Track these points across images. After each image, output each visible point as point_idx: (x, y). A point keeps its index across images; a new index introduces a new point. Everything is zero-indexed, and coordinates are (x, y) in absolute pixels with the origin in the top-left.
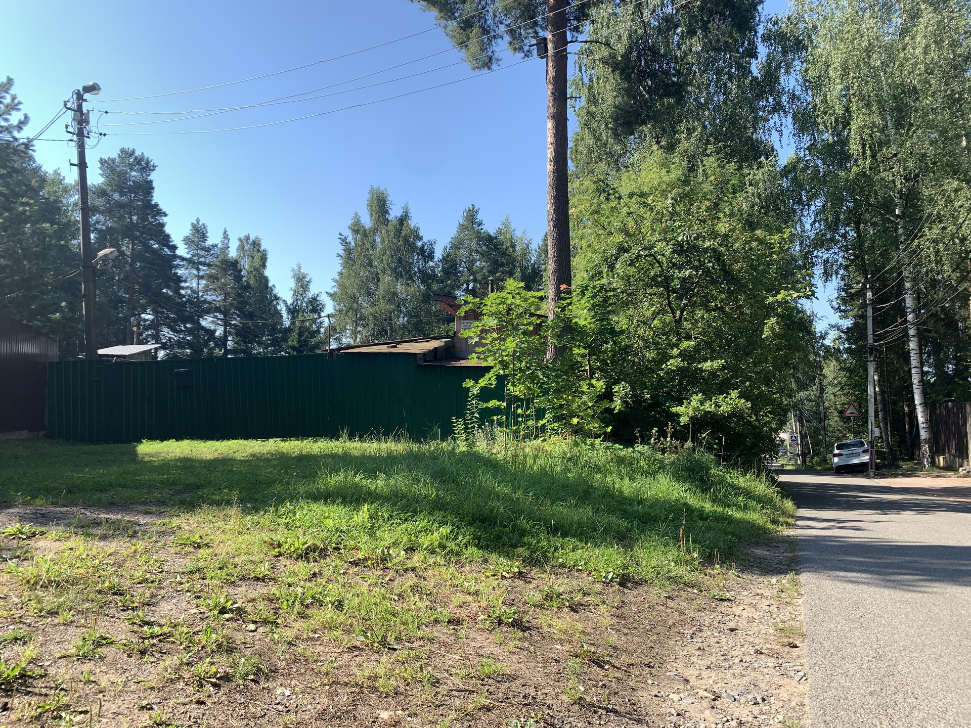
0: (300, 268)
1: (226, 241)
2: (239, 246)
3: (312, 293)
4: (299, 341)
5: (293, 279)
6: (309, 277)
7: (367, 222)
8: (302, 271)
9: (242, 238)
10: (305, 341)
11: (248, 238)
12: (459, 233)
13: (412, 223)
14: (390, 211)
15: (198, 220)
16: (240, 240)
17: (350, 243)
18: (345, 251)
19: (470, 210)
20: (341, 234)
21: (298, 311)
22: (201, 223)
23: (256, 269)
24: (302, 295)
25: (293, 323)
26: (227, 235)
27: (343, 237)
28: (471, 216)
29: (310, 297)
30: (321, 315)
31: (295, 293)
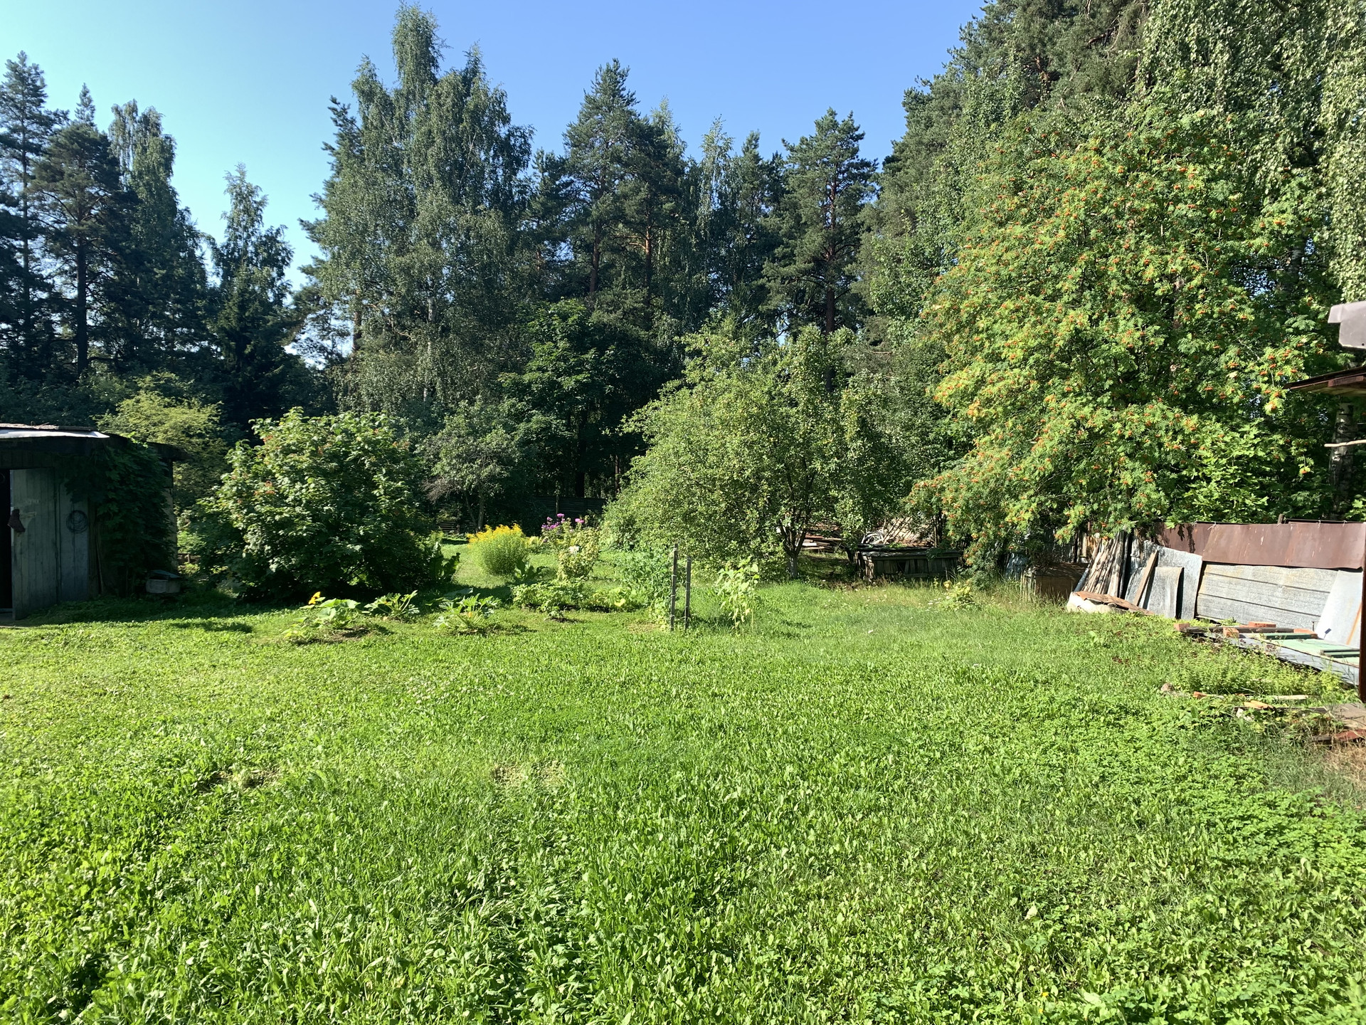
0: (243, 174)
1: (88, 112)
2: (116, 123)
3: (267, 227)
4: (240, 319)
5: (228, 196)
6: (261, 194)
8: (248, 180)
9: (122, 107)
10: (253, 319)
11: (133, 109)
12: (588, 116)
13: (489, 83)
14: (440, 60)
15: (23, 57)
16: (117, 110)
17: (353, 121)
18: (341, 136)
19: (609, 70)
20: (334, 101)
21: (237, 261)
22: (29, 63)
23: (151, 171)
24: (245, 228)
25: (226, 283)
26: (90, 101)
27: (338, 108)
28: (613, 81)
29: (263, 233)
30: (286, 270)
31: (233, 225)
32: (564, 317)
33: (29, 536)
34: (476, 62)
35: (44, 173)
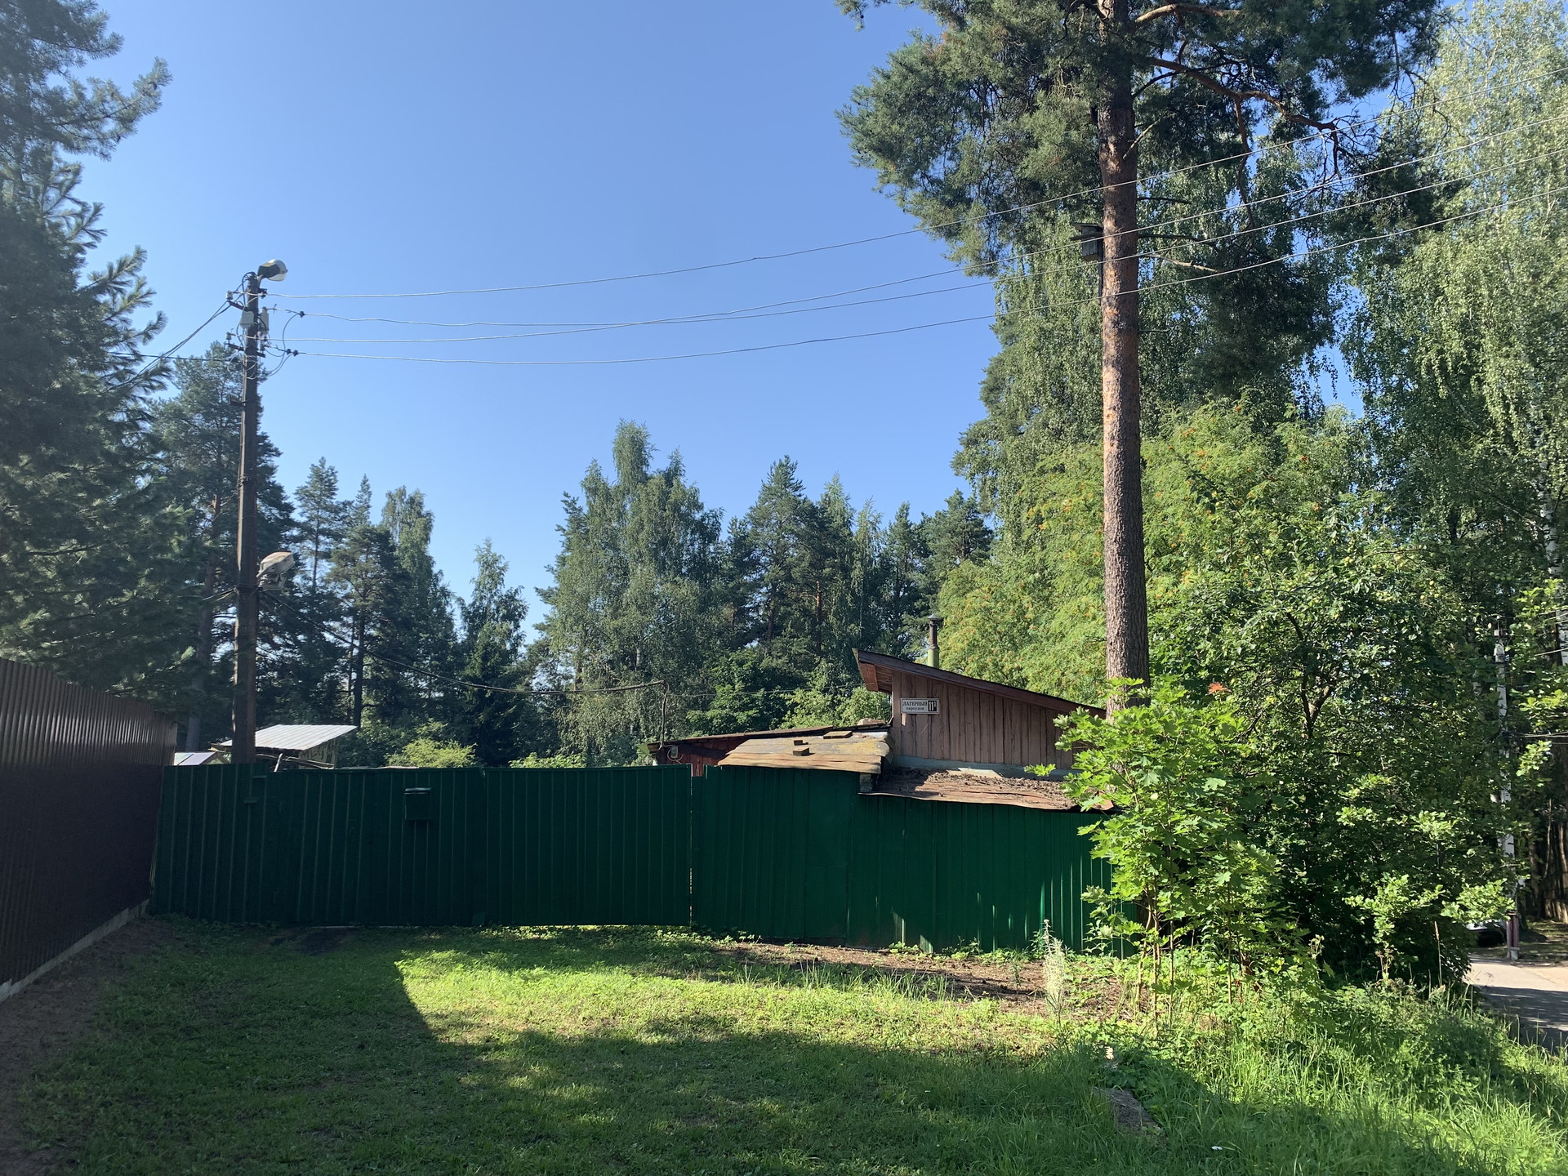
0: (489, 546)
1: (366, 497)
2: (388, 506)
3: (507, 588)
4: (483, 669)
5: (477, 564)
6: (503, 561)
7: (612, 477)
8: (493, 551)
9: (394, 492)
10: (494, 668)
11: (402, 493)
12: (763, 501)
13: (687, 481)
14: (650, 460)
15: (323, 461)
16: (390, 495)
17: (580, 510)
18: (571, 521)
19: (781, 465)
20: (566, 495)
21: (484, 617)
22: (327, 466)
23: (414, 545)
24: (490, 590)
25: (471, 637)
26: (368, 487)
27: (569, 500)
28: (784, 475)
29: (504, 593)
30: (522, 623)
31: (480, 586)
32: (741, 664)
34: (678, 463)
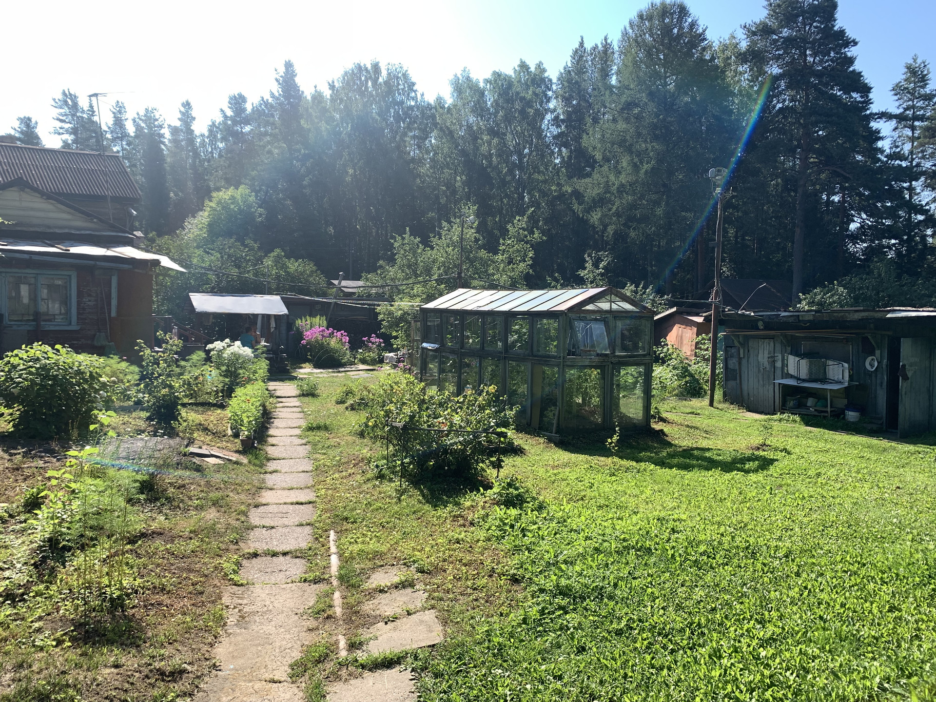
33: (911, 383)
35: (927, 133)
